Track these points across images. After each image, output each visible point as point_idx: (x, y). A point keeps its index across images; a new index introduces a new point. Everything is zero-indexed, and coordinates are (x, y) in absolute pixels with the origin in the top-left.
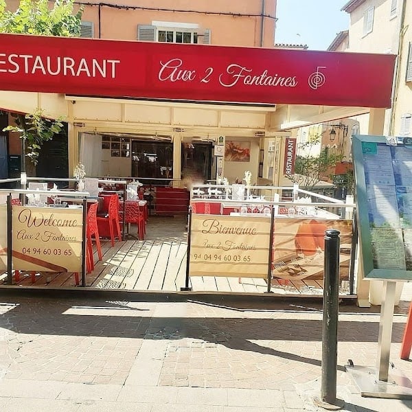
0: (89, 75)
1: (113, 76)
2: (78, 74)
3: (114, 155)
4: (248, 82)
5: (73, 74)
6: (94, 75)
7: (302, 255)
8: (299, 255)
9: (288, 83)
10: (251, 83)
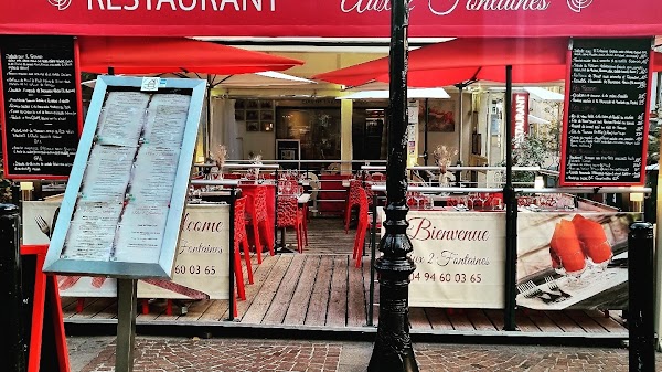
0: (237, 8)
1: (273, 9)
2: (221, 9)
3: (251, 129)
4: (473, 6)
5: (215, 9)
6: (245, 9)
7: (562, 271)
8: (557, 271)
9: (535, 6)
10: (478, 8)
